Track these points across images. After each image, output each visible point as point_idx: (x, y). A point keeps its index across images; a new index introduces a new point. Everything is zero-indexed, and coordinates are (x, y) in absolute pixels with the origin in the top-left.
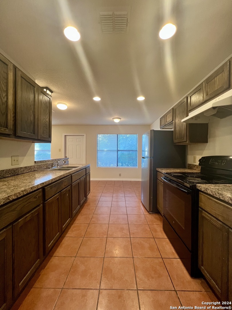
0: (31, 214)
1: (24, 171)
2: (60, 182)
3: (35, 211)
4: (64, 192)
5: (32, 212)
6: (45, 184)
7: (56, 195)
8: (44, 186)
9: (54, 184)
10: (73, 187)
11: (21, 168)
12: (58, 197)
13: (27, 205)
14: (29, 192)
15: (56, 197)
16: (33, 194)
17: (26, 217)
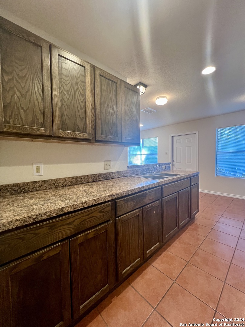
0: (95, 230)
1: (115, 176)
2: (142, 195)
3: (101, 228)
4: (149, 208)
5: (97, 228)
6: (116, 196)
7: (134, 211)
8: (114, 198)
9: (130, 197)
10: (165, 203)
11: (113, 173)
12: (138, 214)
13: (89, 220)
14: (91, 204)
15: (134, 214)
16: (98, 208)
17: (89, 233)
